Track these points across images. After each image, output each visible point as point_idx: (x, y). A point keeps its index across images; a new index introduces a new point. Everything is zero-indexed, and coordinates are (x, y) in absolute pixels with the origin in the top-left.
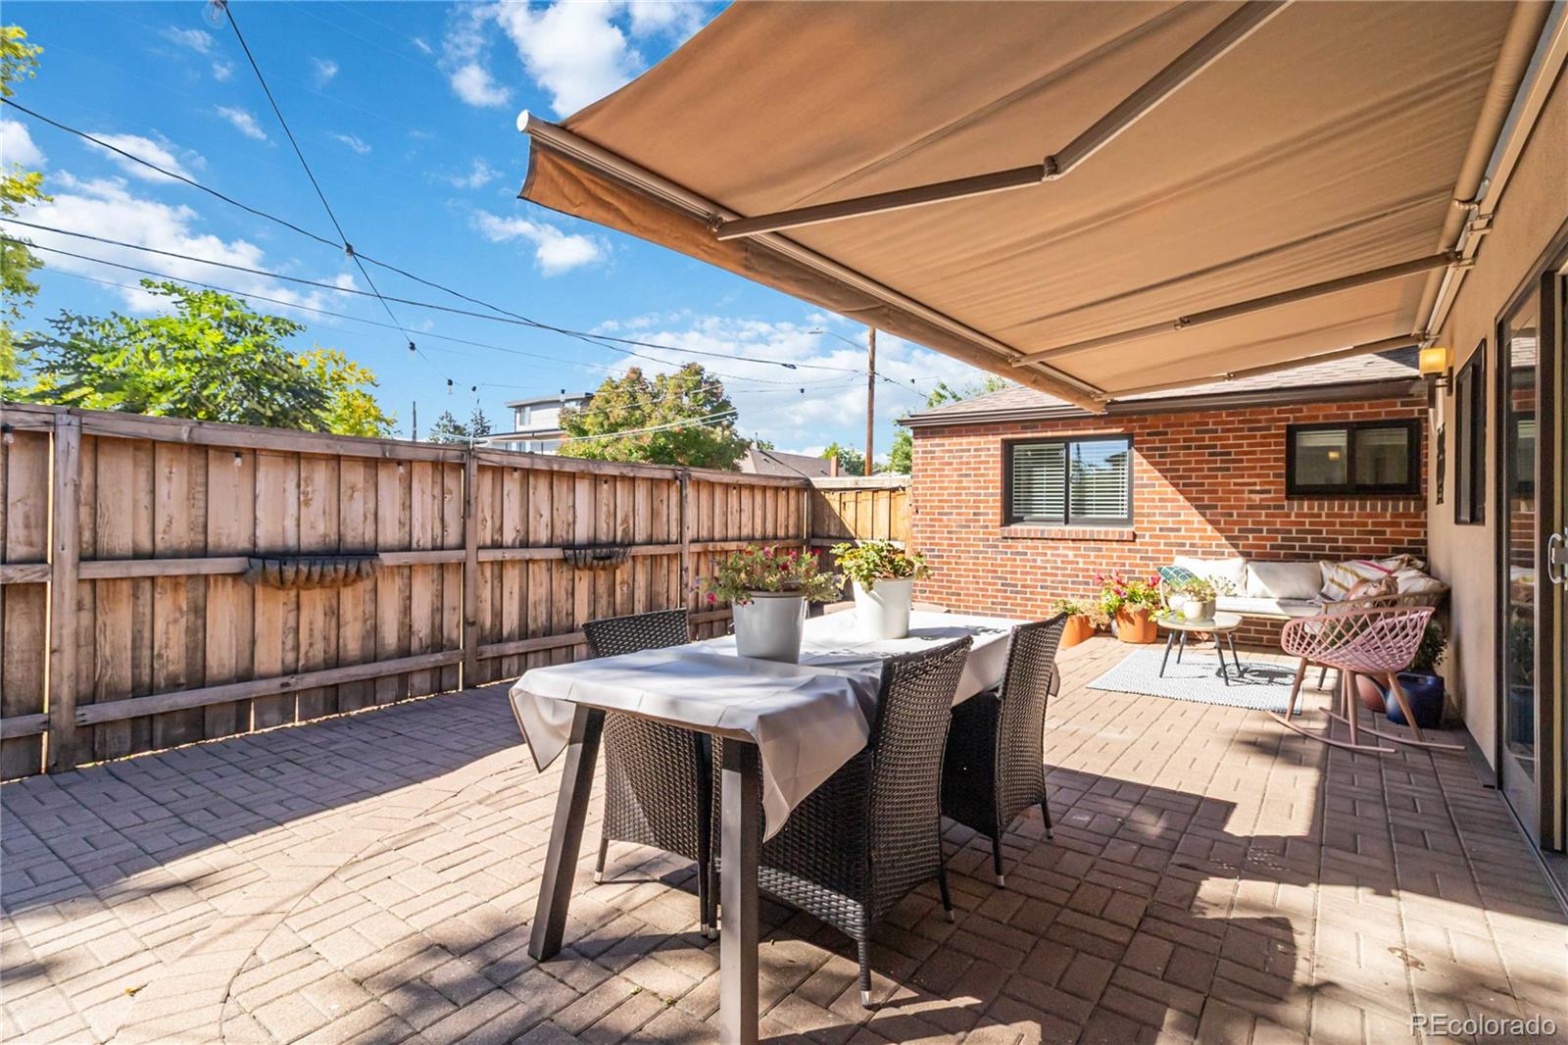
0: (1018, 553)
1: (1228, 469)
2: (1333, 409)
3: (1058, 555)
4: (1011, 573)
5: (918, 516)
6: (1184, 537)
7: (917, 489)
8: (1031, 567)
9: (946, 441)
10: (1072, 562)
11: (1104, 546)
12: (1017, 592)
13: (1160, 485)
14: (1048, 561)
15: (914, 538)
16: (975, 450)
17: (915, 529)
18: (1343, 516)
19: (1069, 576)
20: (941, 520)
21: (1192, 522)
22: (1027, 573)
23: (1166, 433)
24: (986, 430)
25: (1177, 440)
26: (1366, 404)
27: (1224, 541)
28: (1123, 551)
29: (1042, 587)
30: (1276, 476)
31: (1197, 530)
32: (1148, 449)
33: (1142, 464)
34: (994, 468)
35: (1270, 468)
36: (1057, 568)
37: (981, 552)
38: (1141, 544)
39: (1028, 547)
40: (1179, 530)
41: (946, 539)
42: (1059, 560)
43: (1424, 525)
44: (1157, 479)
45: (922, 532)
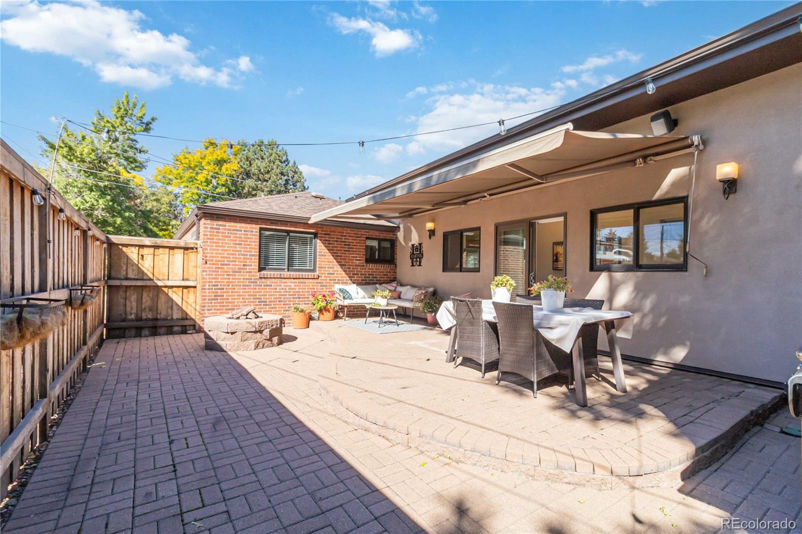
0: (267, 286)
1: (349, 251)
2: (377, 233)
3: (287, 286)
4: (264, 295)
5: (207, 266)
6: (335, 277)
7: (206, 249)
8: (274, 292)
9: (227, 224)
10: (293, 289)
11: (307, 281)
12: (267, 305)
13: (328, 256)
14: (282, 289)
15: (203, 278)
16: (245, 231)
17: (205, 273)
18: (378, 269)
19: (292, 295)
20: (223, 268)
21: (338, 271)
22: (272, 295)
23: (330, 235)
24: (250, 221)
25: (334, 238)
27: (348, 278)
28: (314, 283)
29: (279, 301)
30: (363, 255)
31: (340, 274)
32: (324, 240)
33: (321, 246)
34: (255, 242)
35: (361, 252)
36: (286, 292)
37: (247, 286)
38: (321, 280)
39: (273, 282)
40: (334, 274)
41: (226, 279)
42: (287, 288)
43: (396, 272)
44: (327, 253)
45: (209, 275)
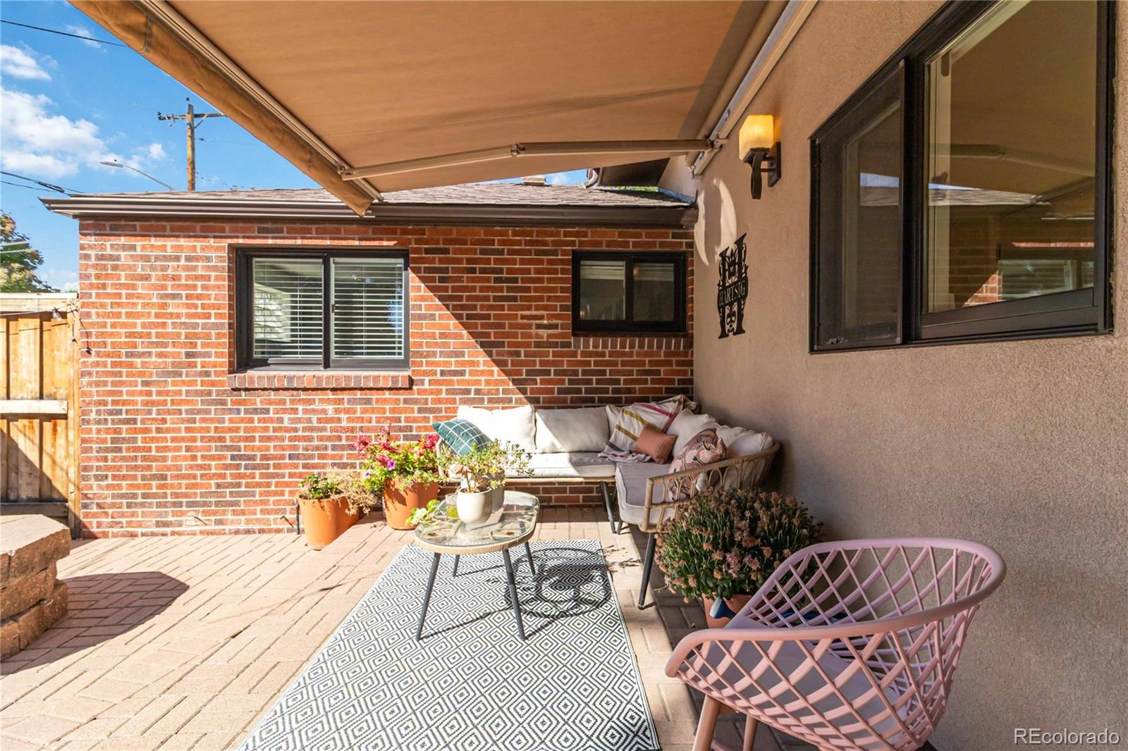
0: (255, 411)
1: (515, 299)
2: (614, 235)
3: (314, 411)
4: (247, 439)
5: (93, 359)
6: (468, 382)
7: (88, 315)
8: (275, 430)
9: (139, 243)
10: (331, 420)
11: (374, 396)
12: (255, 467)
13: (441, 317)
14: (299, 420)
15: (84, 394)
16: (188, 259)
17: (85, 380)
18: (623, 354)
19: (329, 438)
20: (131, 365)
21: (477, 363)
22: (269, 439)
23: (446, 251)
24: (203, 229)
25: (460, 261)
26: (643, 232)
27: (511, 386)
28: (397, 401)
29: (291, 457)
30: (563, 308)
31: (482, 373)
32: (427, 270)
33: (418, 289)
34: (219, 287)
35: (557, 299)
36: (312, 429)
37: (199, 412)
38: (419, 392)
39: (270, 402)
40: (462, 373)
41: (141, 393)
42: (314, 418)
43: (690, 363)
44: (438, 309)
45: (97, 384)
